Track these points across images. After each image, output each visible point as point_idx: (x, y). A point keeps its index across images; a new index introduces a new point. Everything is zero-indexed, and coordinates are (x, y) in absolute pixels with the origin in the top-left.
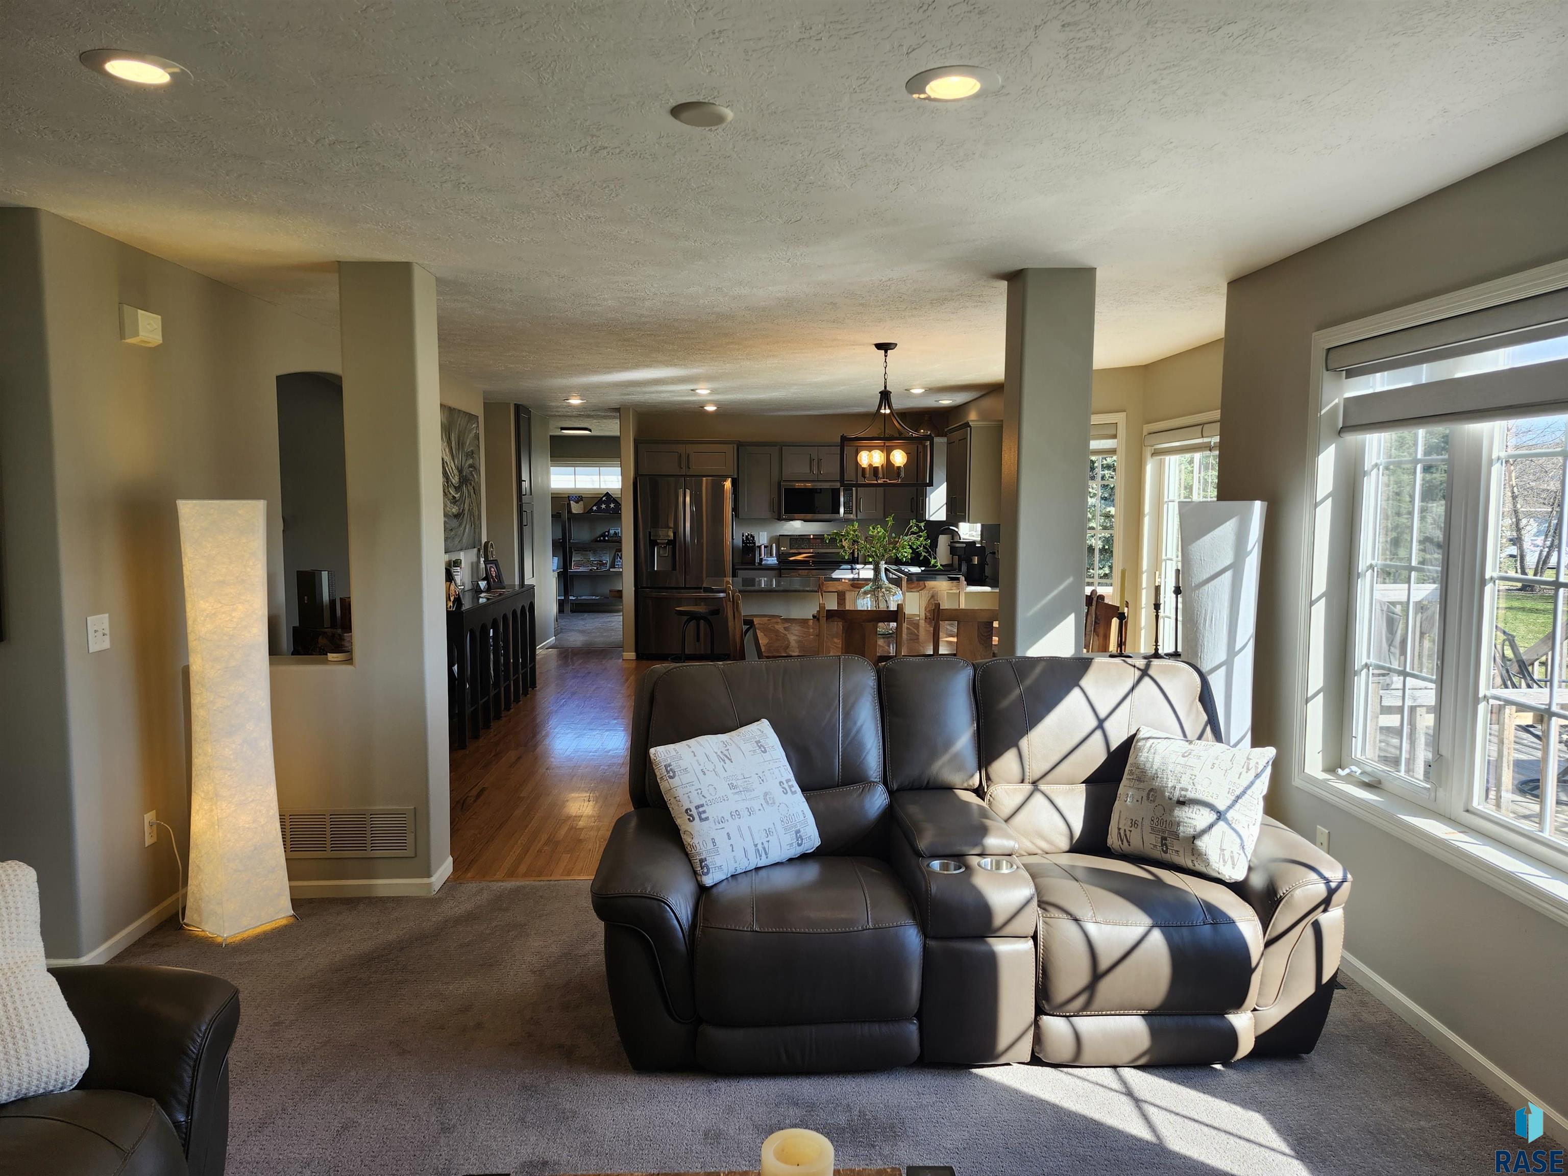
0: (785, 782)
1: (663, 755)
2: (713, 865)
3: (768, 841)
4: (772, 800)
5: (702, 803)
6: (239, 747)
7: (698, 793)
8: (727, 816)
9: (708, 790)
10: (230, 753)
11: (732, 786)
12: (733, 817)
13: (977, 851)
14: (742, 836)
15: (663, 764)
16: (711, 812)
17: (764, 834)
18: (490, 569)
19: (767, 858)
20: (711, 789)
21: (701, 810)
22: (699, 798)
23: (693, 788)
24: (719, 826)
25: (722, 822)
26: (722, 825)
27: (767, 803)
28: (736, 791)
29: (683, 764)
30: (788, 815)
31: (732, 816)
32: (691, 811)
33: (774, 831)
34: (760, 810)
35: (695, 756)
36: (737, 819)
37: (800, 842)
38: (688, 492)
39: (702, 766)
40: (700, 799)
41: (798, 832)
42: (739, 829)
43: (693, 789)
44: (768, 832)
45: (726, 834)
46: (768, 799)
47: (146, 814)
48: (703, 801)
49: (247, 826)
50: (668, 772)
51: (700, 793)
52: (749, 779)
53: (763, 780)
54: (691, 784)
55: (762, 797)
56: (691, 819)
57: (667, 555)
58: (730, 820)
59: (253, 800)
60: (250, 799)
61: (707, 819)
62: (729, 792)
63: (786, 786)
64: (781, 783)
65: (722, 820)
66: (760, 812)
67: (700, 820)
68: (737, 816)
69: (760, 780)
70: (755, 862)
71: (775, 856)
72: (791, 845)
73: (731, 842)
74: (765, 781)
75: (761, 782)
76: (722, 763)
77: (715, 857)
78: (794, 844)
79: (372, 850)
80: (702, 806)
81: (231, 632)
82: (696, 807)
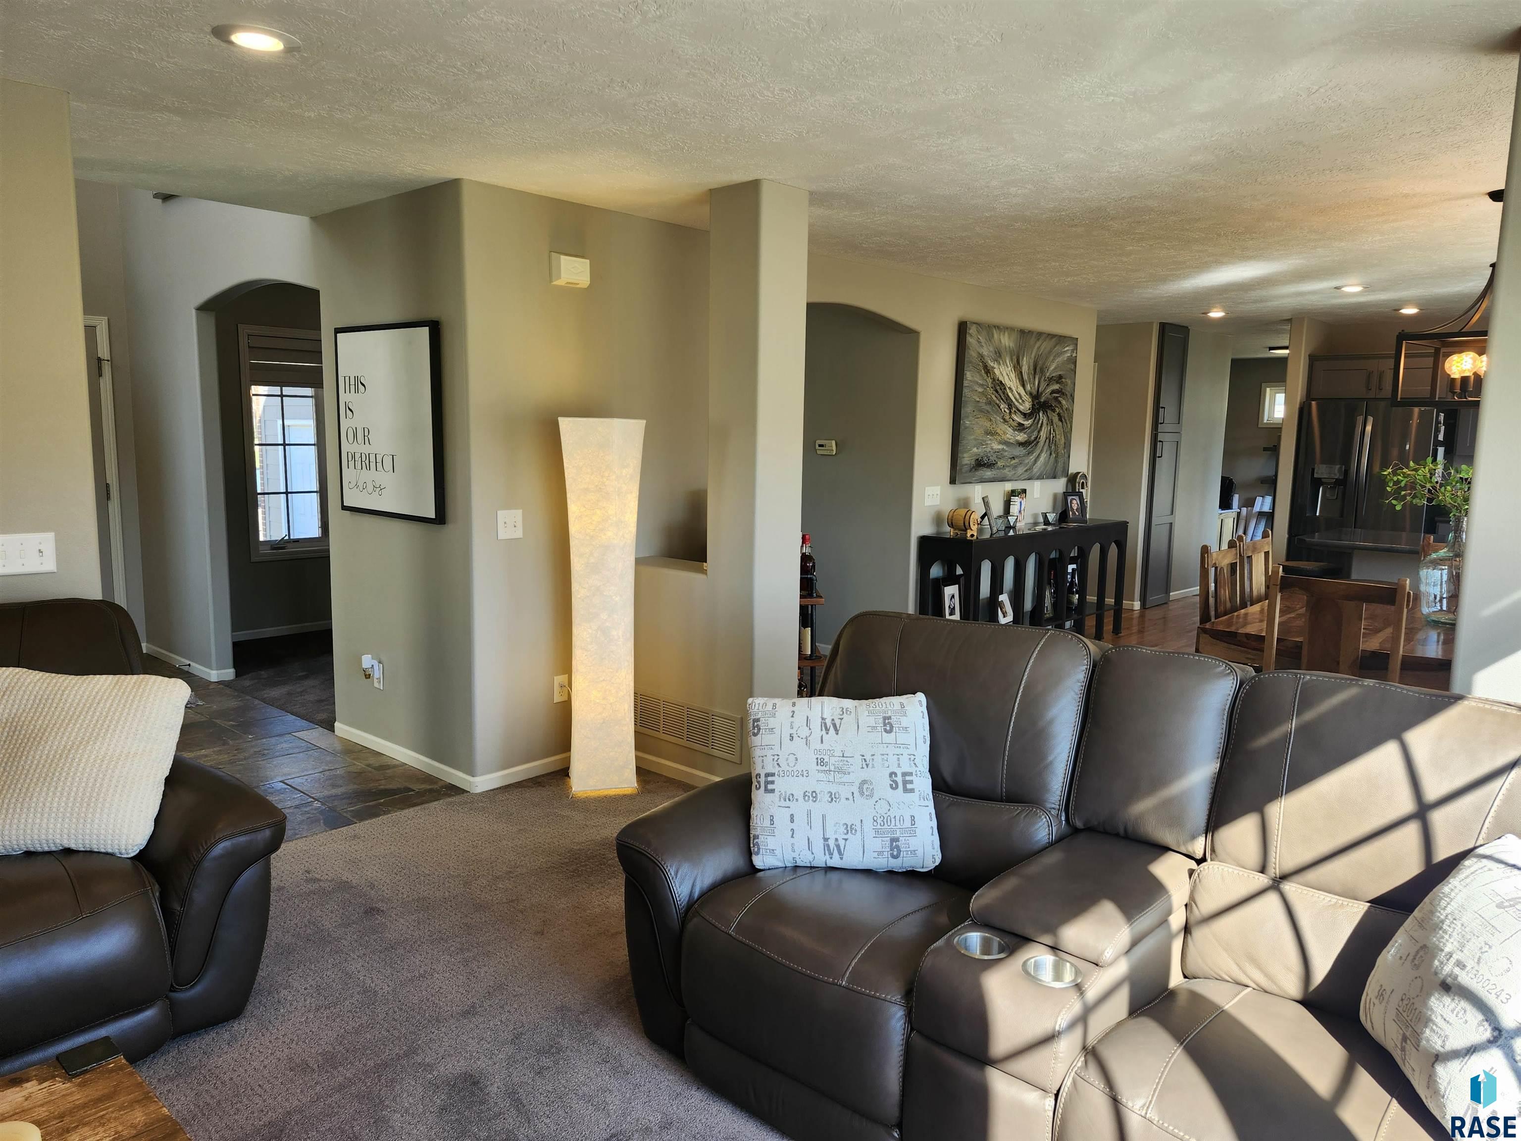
0: (899, 775)
1: (756, 708)
2: (765, 846)
3: (846, 840)
4: (869, 791)
5: (773, 772)
6: (594, 632)
7: (773, 759)
8: (799, 794)
9: (787, 760)
10: (588, 636)
11: (821, 762)
12: (807, 798)
13: (1047, 939)
14: (810, 823)
15: (752, 717)
16: (780, 785)
17: (842, 829)
18: (1071, 501)
19: (841, 859)
20: (792, 758)
21: (770, 779)
22: (773, 764)
23: (772, 752)
24: (783, 803)
25: (789, 800)
26: (788, 803)
27: (862, 793)
28: (824, 768)
29: (772, 722)
30: (885, 816)
31: (805, 796)
32: (760, 778)
33: (859, 829)
34: (847, 799)
35: (792, 717)
36: (810, 801)
37: (895, 853)
38: (1370, 419)
39: (795, 729)
40: (774, 767)
41: (893, 840)
42: (809, 814)
43: (769, 753)
44: (849, 829)
45: (789, 816)
46: (865, 789)
47: (557, 675)
48: (775, 770)
49: (598, 701)
50: (754, 728)
51: (776, 759)
52: (848, 759)
53: (867, 765)
54: (770, 747)
55: (857, 784)
56: (758, 786)
57: (1335, 497)
58: (801, 799)
59: (604, 680)
60: (601, 679)
61: (773, 791)
62: (813, 767)
63: (899, 779)
64: (893, 774)
65: (791, 798)
66: (847, 802)
67: (765, 790)
68: (811, 798)
69: (864, 763)
70: (821, 859)
71: (853, 858)
72: (880, 853)
73: (793, 826)
74: (870, 766)
75: (865, 766)
76: (824, 732)
77: (768, 837)
78: (885, 853)
79: (712, 748)
80: (773, 775)
81: (592, 533)
82: (765, 775)
